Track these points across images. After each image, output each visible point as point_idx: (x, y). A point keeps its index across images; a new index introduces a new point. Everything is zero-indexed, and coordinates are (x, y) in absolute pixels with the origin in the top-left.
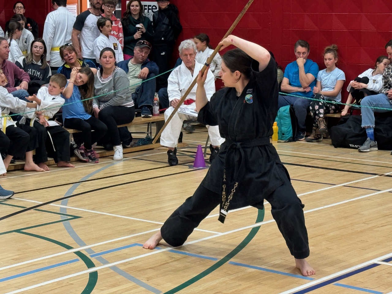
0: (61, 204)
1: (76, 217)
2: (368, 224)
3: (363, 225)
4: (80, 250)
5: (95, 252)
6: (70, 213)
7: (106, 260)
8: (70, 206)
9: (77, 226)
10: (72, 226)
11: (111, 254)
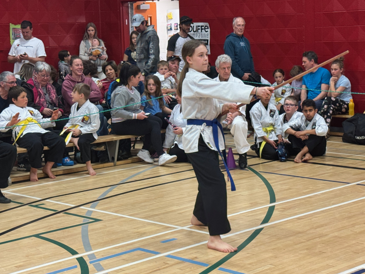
0: (91, 207)
1: (97, 220)
4: (84, 256)
5: (96, 258)
6: (93, 216)
7: (103, 266)
8: (97, 208)
9: (93, 230)
10: (89, 229)
11: (110, 259)
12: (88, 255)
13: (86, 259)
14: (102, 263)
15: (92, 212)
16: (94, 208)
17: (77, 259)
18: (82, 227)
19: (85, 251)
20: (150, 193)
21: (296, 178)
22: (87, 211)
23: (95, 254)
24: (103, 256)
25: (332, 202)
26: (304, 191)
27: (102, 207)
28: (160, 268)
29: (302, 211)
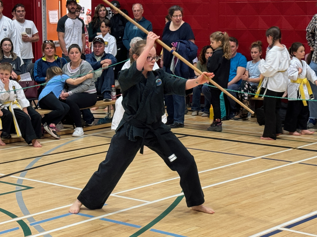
0: (20, 176)
1: (29, 188)
2: (277, 192)
3: (273, 193)
4: (23, 219)
5: (35, 221)
6: (25, 184)
7: (43, 228)
8: (27, 177)
9: (27, 196)
10: (23, 196)
11: (49, 222)
12: (28, 219)
13: (26, 221)
14: (42, 225)
15: (22, 180)
16: (24, 177)
17: (18, 221)
18: (16, 193)
19: (23, 215)
20: (74, 164)
21: (206, 152)
22: (17, 179)
23: (34, 218)
24: (41, 219)
25: (242, 173)
26: (215, 164)
27: (31, 176)
28: (97, 229)
29: (216, 180)
